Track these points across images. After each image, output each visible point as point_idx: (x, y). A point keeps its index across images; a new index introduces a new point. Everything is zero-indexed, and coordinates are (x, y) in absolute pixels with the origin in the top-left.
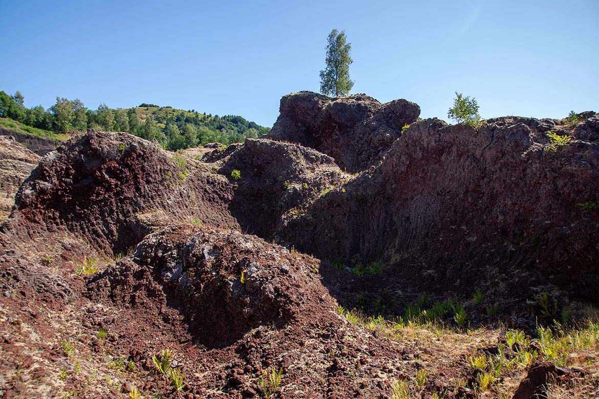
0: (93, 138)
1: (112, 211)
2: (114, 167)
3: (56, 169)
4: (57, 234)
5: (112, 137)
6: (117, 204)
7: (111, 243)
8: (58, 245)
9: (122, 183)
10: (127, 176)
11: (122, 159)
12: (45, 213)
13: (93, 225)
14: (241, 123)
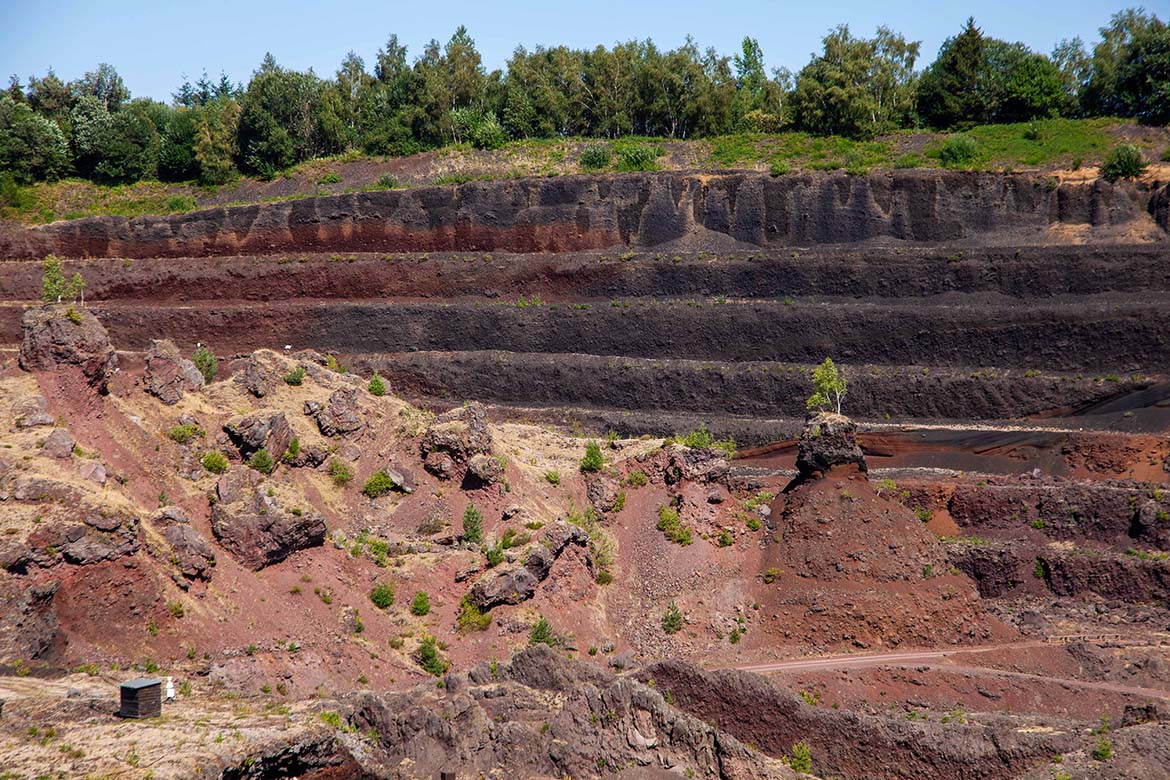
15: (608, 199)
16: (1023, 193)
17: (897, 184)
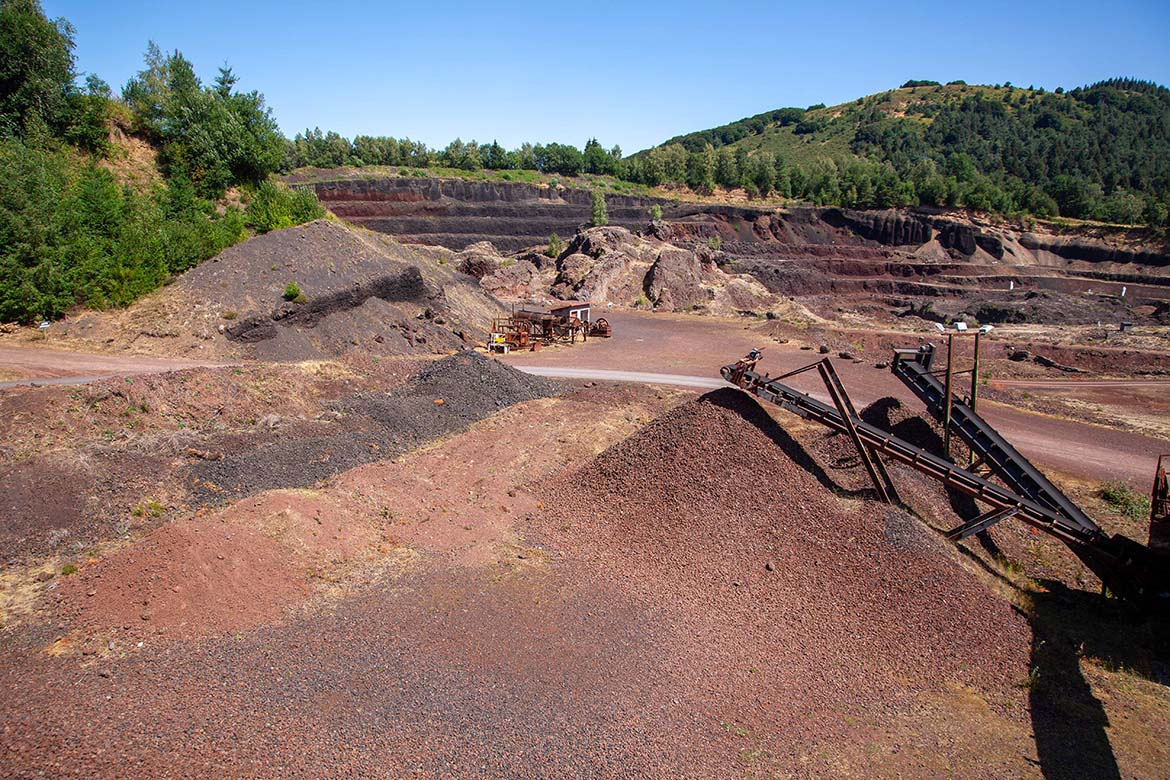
14: (1107, 102)
16: (533, 189)
17: (500, 185)
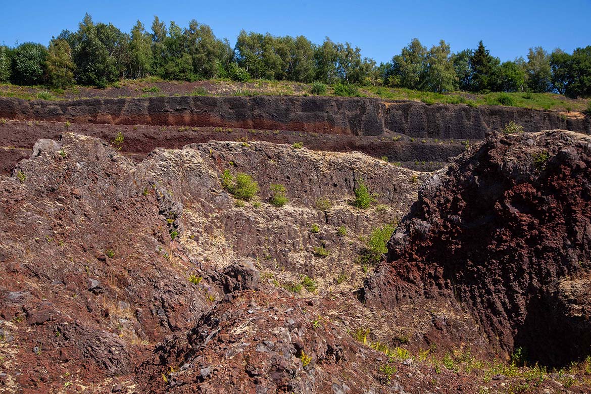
0: (493, 147)
1: (521, 271)
2: (527, 194)
3: (439, 201)
4: (434, 302)
5: (531, 142)
6: (530, 258)
7: (513, 328)
8: (427, 319)
9: (542, 223)
10: (550, 208)
11: (543, 179)
12: (424, 269)
13: (489, 292)
15: (341, 111)
16: (553, 121)
17: (492, 113)
